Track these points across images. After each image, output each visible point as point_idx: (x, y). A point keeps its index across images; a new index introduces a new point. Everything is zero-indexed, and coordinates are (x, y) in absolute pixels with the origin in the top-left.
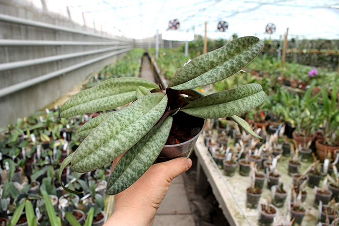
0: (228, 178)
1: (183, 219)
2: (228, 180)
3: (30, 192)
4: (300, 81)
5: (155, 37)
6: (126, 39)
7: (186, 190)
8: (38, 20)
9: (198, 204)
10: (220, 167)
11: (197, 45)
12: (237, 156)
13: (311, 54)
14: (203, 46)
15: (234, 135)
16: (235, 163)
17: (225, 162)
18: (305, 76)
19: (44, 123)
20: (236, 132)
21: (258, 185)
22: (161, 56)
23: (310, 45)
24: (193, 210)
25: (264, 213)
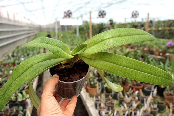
4: (160, 50)
5: (55, 23)
6: (34, 25)
11: (85, 28)
13: (165, 30)
14: (89, 29)
15: (118, 98)
18: (164, 47)
20: (120, 95)
22: (60, 37)
23: (163, 24)
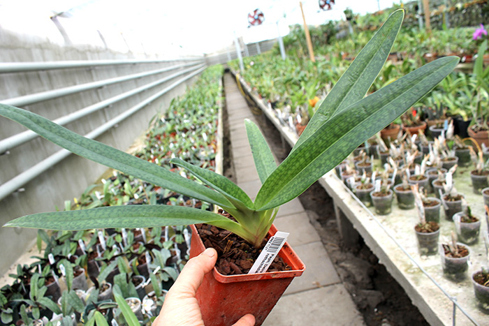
0: (384, 217)
1: (330, 292)
2: (384, 220)
3: (100, 299)
7: (327, 250)
8: (61, 60)
9: (347, 265)
10: (368, 204)
12: (389, 183)
13: (470, 7)
14: (304, 37)
15: (379, 153)
16: (389, 193)
17: (373, 195)
18: (468, 41)
19: (101, 199)
21: (431, 217)
22: (248, 67)
24: (342, 277)
25: (449, 257)
